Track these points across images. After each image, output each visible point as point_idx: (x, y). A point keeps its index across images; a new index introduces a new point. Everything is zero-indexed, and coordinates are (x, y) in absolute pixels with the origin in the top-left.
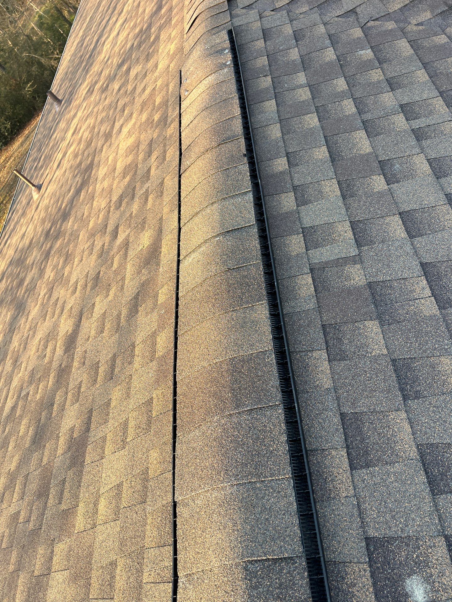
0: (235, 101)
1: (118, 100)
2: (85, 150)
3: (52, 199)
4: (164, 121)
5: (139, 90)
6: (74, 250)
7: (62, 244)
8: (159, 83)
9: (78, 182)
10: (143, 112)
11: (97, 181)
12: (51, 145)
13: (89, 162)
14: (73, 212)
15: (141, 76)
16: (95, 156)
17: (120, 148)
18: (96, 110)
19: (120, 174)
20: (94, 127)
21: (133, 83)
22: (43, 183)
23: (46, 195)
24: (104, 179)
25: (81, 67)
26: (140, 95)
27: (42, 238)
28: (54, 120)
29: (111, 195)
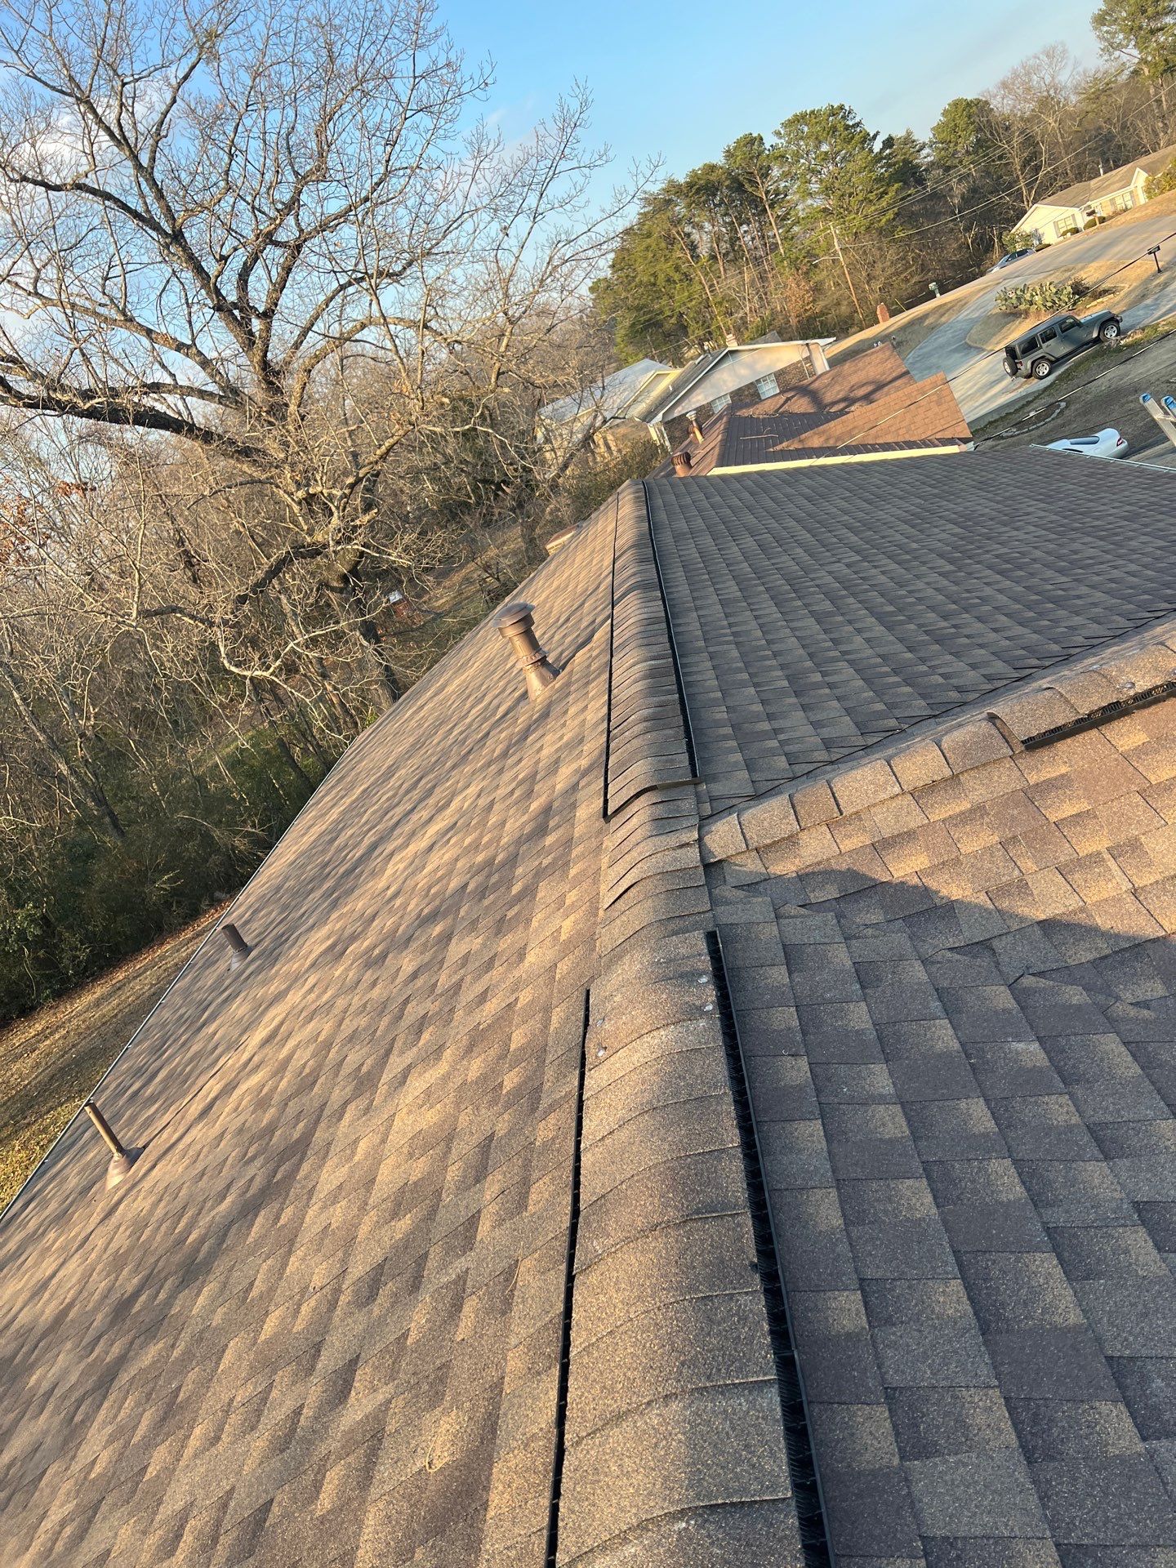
0: (724, 1107)
1: (407, 1001)
2: (289, 1098)
3: (162, 1204)
4: (530, 1098)
5: (469, 994)
6: (198, 1395)
7: (162, 1359)
8: (525, 997)
9: (253, 1178)
10: (474, 1054)
11: (310, 1198)
12: (195, 1048)
13: (296, 1135)
14: (220, 1267)
15: (477, 964)
16: (317, 1121)
17: (395, 1128)
18: (341, 1003)
19: (384, 1200)
20: (328, 1045)
21: (455, 972)
22: (144, 1147)
23: (147, 1184)
24: (334, 1198)
25: (320, 886)
26: (470, 1010)
27: (100, 1317)
28: (217, 987)
29: (347, 1255)
